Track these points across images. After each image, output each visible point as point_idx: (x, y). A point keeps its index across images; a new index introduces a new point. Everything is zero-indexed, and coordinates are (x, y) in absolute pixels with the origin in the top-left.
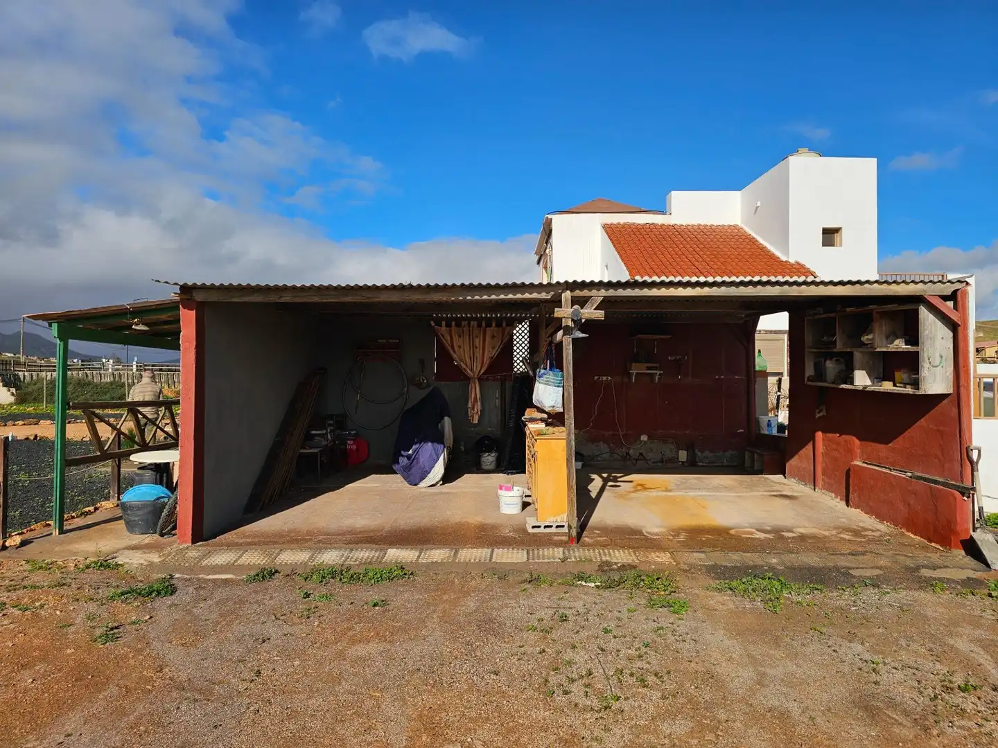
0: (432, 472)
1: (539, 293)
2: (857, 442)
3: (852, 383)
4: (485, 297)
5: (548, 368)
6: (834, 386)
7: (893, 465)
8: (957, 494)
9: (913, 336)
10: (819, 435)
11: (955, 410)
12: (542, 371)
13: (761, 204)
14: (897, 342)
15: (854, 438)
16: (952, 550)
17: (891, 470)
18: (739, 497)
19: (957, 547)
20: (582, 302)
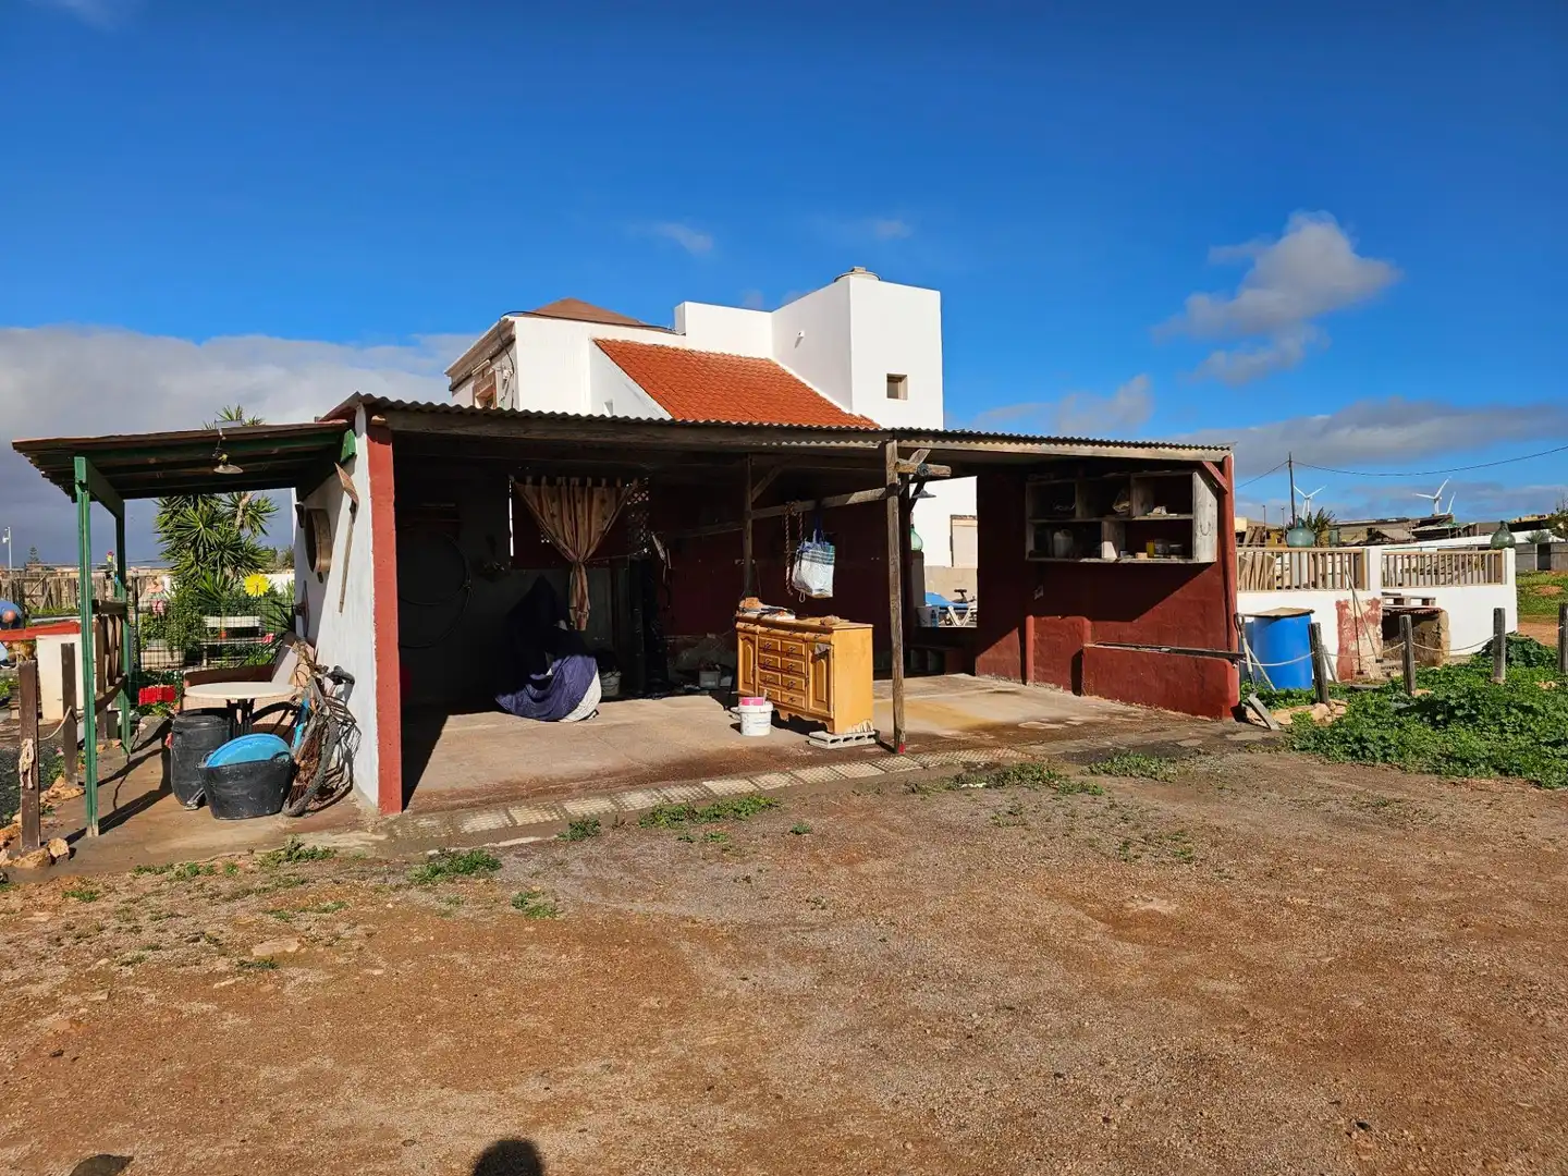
0: (584, 700)
1: (866, 441)
2: (1087, 623)
3: (1100, 557)
4: (804, 443)
5: (814, 539)
6: (1072, 560)
7: (1138, 642)
8: (1227, 662)
9: (1185, 503)
10: (1031, 619)
11: (1220, 579)
12: (807, 544)
13: (806, 334)
14: (1157, 510)
15: (1085, 619)
16: (1224, 718)
17: (1137, 647)
18: (962, 697)
19: (1227, 715)
20: (905, 453)
